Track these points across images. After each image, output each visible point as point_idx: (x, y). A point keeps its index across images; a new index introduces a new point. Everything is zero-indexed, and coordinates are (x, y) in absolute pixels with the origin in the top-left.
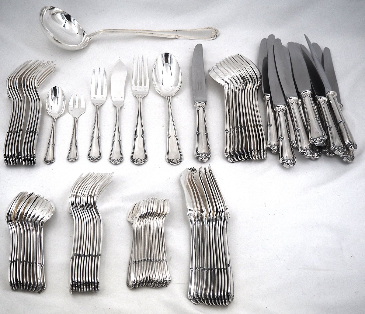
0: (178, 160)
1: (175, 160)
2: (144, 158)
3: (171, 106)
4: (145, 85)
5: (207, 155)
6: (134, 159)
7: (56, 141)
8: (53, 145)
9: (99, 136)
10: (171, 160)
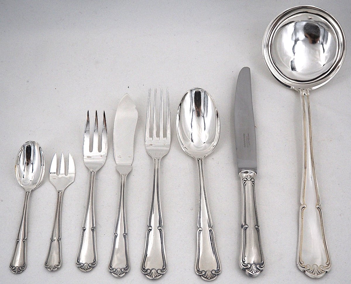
0: (213, 272)
1: (208, 274)
2: (161, 268)
3: (203, 176)
4: (165, 135)
5: (258, 266)
6: (146, 269)
7: (29, 234)
8: (25, 240)
9: (95, 226)
10: (203, 273)
